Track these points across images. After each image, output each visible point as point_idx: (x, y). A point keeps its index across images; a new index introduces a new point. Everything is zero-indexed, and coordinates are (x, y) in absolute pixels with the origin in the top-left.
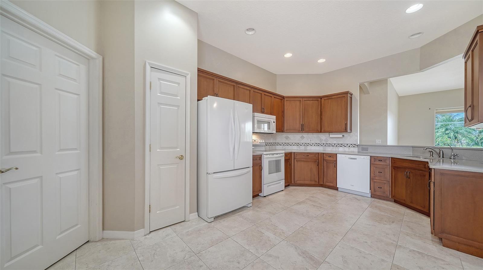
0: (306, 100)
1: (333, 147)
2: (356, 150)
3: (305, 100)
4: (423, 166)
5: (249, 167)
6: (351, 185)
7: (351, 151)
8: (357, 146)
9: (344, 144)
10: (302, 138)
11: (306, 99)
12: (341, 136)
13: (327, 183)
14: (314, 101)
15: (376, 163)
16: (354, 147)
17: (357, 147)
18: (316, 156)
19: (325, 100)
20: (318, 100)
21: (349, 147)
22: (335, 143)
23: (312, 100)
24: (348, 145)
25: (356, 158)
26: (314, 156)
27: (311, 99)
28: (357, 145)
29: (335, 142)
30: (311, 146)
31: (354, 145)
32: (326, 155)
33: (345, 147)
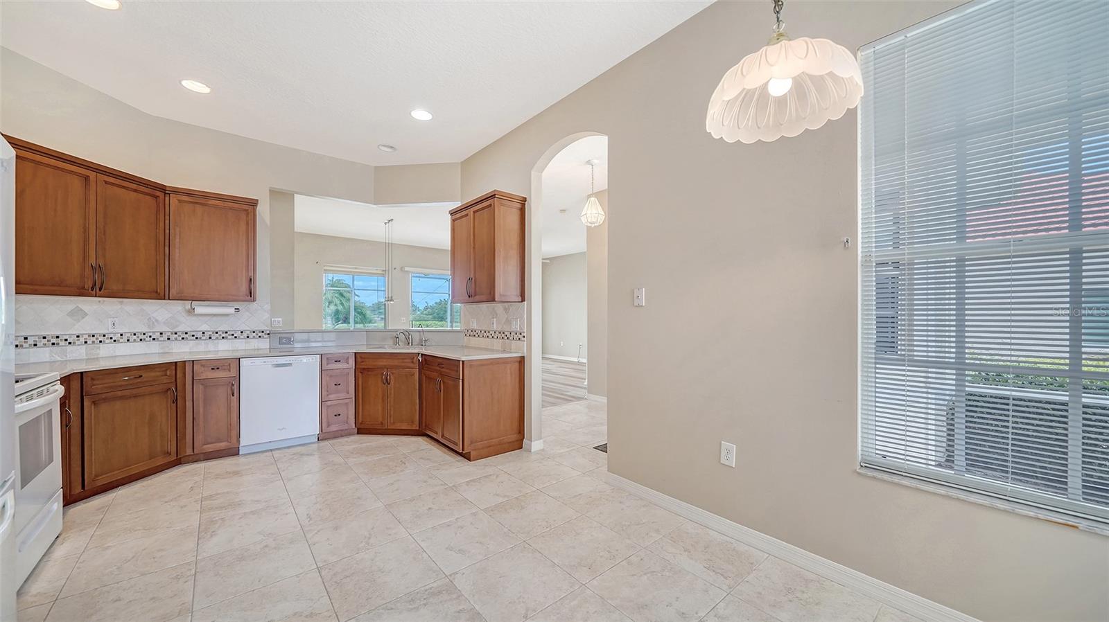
0: (113, 184)
1: (197, 341)
2: (264, 344)
3: (106, 182)
4: (410, 361)
6: (279, 429)
7: (253, 348)
8: (268, 334)
9: (233, 333)
10: (78, 314)
11: (111, 180)
12: (232, 310)
13: (205, 446)
14: (141, 196)
15: (331, 366)
16: (260, 337)
17: (267, 336)
18: (168, 373)
19: (180, 201)
20: (156, 197)
21: (248, 340)
22: (204, 330)
23: (136, 191)
24: (245, 335)
25: (291, 364)
26: (160, 373)
27: (134, 186)
28: (268, 332)
29: (204, 328)
30: (115, 344)
31: (261, 334)
32: (202, 365)
33: (236, 340)
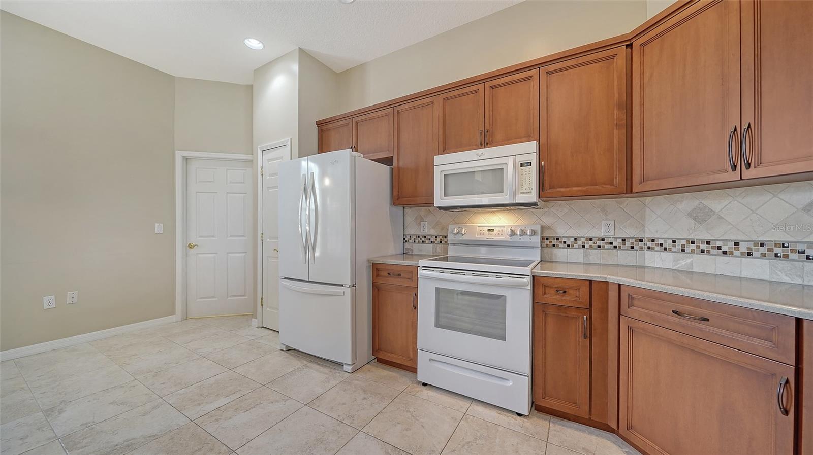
5: (342, 285)
